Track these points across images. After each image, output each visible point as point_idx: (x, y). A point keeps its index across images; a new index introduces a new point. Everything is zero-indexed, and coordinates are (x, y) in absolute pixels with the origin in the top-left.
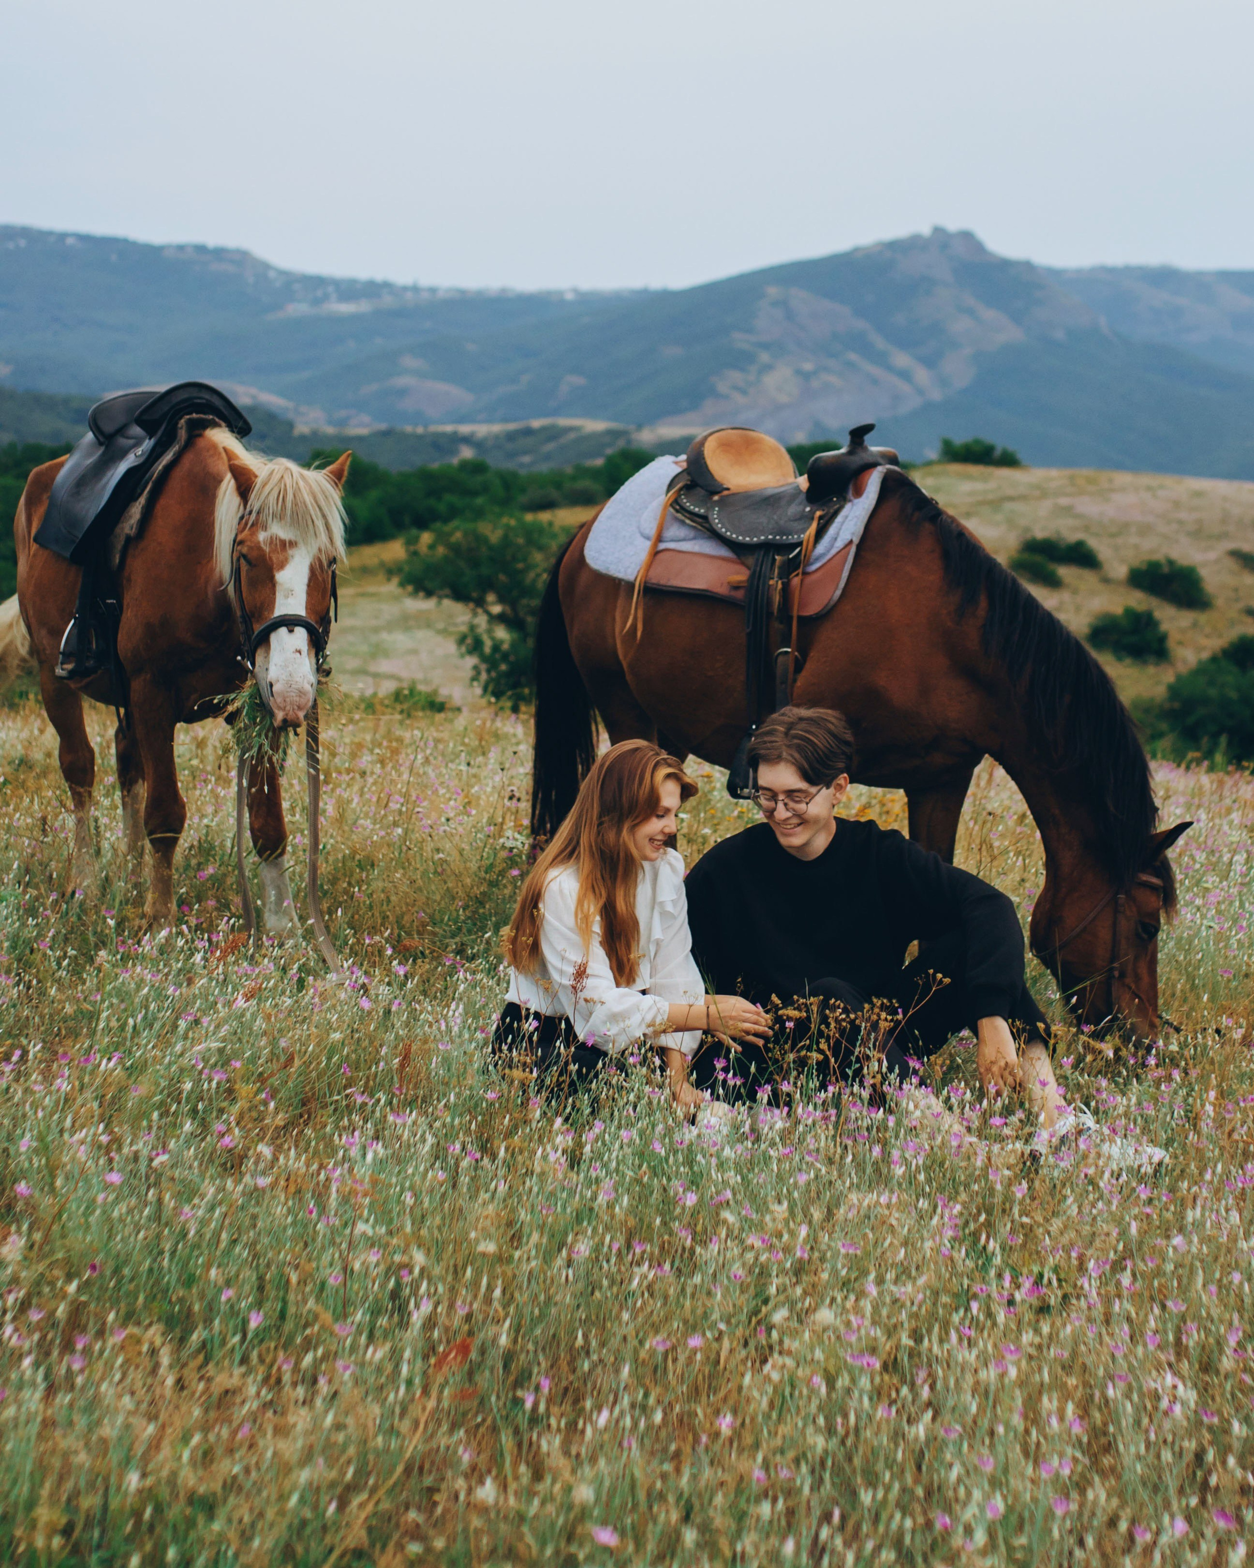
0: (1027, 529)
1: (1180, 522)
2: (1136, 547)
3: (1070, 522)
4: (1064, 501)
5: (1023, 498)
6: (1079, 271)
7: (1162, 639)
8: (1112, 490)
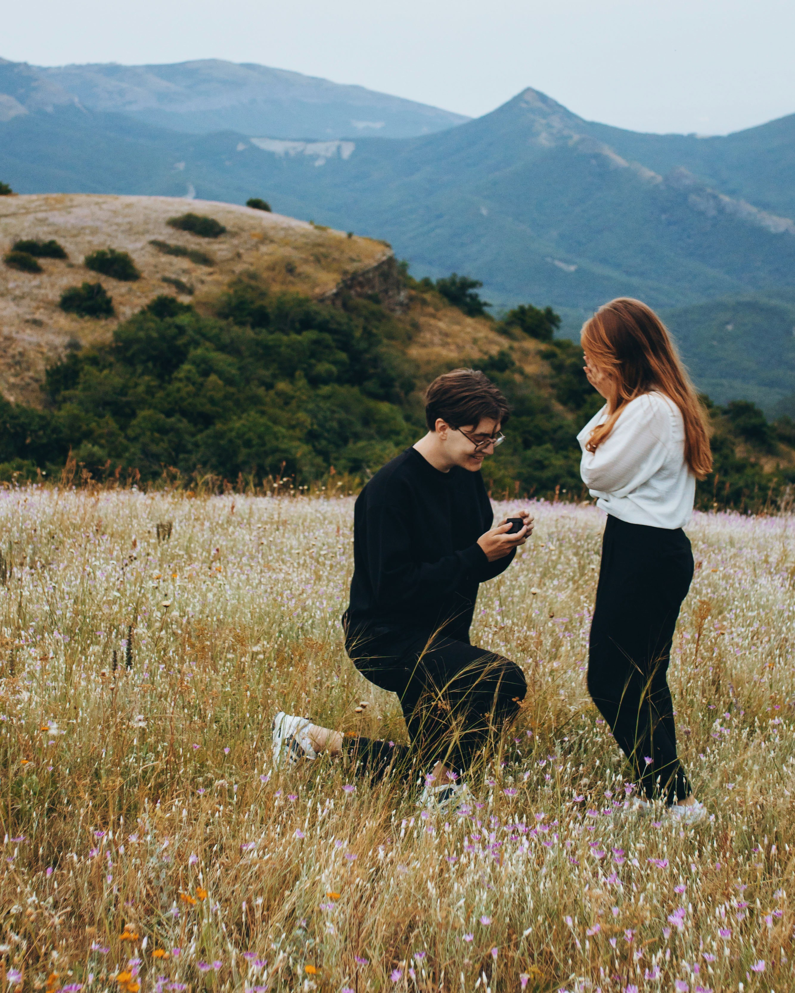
0: (17, 235)
1: (118, 224)
2: (90, 242)
3: (46, 229)
4: (41, 215)
5: (14, 214)
6: (59, 68)
7: (109, 301)
8: (72, 207)
